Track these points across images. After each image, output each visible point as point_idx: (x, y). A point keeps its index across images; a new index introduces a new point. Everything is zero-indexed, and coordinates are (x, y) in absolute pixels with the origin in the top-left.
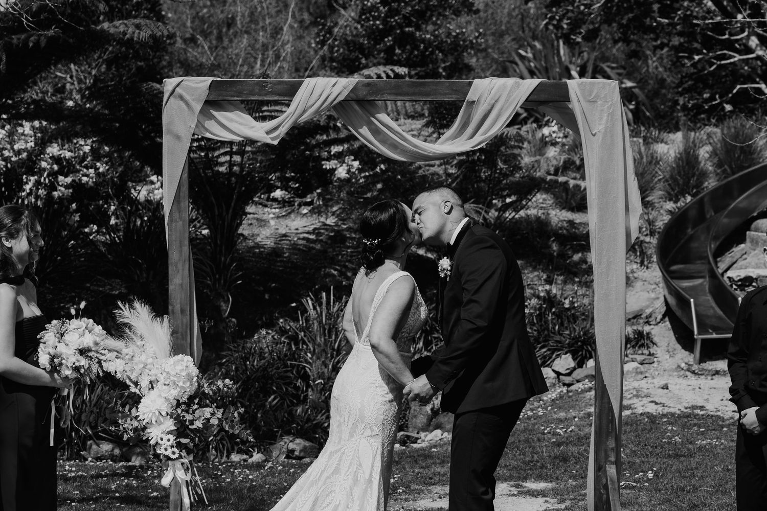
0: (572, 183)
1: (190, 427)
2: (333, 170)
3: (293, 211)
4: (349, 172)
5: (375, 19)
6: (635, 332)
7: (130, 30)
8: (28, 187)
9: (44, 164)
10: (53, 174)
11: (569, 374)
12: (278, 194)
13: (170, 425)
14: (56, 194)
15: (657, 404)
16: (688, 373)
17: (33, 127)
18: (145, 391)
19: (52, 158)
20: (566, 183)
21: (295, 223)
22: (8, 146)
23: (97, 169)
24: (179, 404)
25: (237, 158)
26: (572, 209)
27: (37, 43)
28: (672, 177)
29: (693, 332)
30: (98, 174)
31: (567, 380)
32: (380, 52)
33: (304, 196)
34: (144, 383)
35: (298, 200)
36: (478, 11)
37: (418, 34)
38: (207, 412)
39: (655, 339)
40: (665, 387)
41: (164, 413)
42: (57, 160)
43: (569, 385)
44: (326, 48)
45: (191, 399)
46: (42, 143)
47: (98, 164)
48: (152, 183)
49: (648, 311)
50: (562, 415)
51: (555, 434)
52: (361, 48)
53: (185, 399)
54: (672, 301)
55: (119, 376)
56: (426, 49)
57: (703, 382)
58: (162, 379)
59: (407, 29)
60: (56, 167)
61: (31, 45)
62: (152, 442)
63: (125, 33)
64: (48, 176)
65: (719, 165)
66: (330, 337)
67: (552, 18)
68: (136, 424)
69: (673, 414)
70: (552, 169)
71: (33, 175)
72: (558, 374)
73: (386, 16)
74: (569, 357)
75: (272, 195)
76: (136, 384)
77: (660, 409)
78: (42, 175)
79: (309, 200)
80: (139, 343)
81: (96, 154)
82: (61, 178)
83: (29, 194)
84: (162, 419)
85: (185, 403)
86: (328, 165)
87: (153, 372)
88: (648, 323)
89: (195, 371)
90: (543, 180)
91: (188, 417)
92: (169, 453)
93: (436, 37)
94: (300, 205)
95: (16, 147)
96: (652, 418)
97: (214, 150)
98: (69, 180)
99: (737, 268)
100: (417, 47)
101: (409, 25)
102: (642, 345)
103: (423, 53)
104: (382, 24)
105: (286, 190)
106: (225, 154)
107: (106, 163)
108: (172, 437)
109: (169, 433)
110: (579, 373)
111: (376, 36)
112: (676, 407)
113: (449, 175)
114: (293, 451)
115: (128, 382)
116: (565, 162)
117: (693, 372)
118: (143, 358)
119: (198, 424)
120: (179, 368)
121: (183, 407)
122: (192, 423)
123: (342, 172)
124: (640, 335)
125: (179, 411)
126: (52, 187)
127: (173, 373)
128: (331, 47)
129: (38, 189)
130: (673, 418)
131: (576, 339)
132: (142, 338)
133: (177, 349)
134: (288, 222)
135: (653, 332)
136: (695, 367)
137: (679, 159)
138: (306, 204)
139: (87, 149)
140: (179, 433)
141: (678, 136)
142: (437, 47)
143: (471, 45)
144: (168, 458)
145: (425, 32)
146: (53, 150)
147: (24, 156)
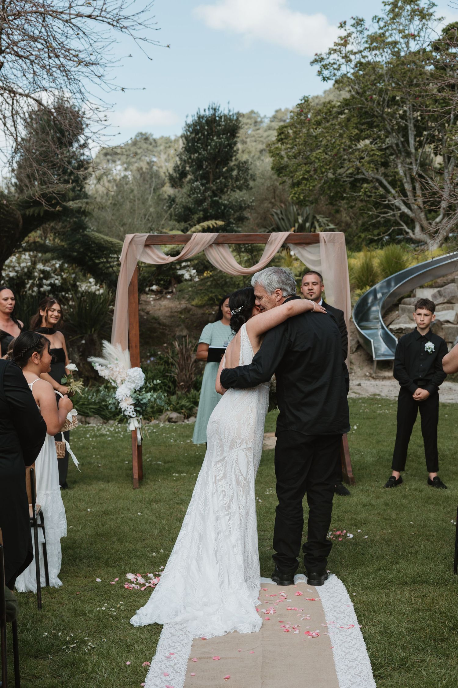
1: (142, 402)
2: (183, 275)
3: (162, 296)
4: (191, 276)
5: (198, 193)
7: (84, 206)
8: (28, 286)
9: (36, 274)
10: (40, 279)
12: (154, 287)
13: (131, 401)
14: (42, 289)
15: (356, 393)
16: (370, 378)
17: (30, 255)
18: (119, 385)
19: (40, 270)
21: (164, 303)
22: (17, 265)
23: (62, 276)
24: (135, 392)
27: (39, 214)
28: (359, 276)
29: (372, 357)
30: (62, 278)
32: (200, 211)
33: (167, 288)
34: (119, 381)
35: (165, 291)
36: (251, 188)
37: (220, 201)
38: (149, 394)
41: (128, 396)
42: (43, 272)
44: (172, 209)
45: (141, 388)
46: (34, 263)
47: (63, 274)
48: (90, 283)
52: (189, 209)
53: (138, 388)
54: (361, 341)
55: (106, 378)
56: (225, 208)
57: (378, 382)
58: (127, 379)
59: (215, 199)
60: (42, 276)
61: (36, 215)
62: (123, 410)
63: (81, 207)
64: (38, 280)
65: (384, 270)
66: (187, 361)
67: (295, 194)
68: (114, 401)
69: (364, 398)
70: (298, 273)
71: (31, 280)
73: (204, 192)
75: (151, 288)
76: (115, 381)
77: (358, 396)
78: (35, 280)
79: (170, 291)
80: (116, 362)
81: (62, 269)
82: (44, 281)
83: (29, 289)
84: (127, 398)
85: (138, 391)
86: (180, 272)
87: (123, 376)
89: (143, 375)
91: (140, 397)
92: (131, 414)
93: (230, 202)
94: (166, 293)
95: (22, 265)
98: (48, 282)
99: (394, 324)
100: (220, 208)
101: (216, 196)
103: (223, 212)
104: (201, 196)
105: (158, 285)
107: (67, 273)
108: (133, 407)
109: (131, 405)
111: (199, 202)
112: (365, 395)
114: (171, 418)
115: (111, 381)
116: (304, 270)
117: (373, 378)
118: (118, 369)
119: (144, 401)
120: (135, 374)
121: (138, 392)
122: (142, 400)
123: (187, 276)
125: (136, 394)
126: (40, 285)
127: (132, 376)
128: (175, 209)
129: (33, 287)
130: (364, 400)
132: (117, 360)
133: (133, 365)
134: (160, 302)
136: (374, 375)
137: (363, 267)
138: (169, 293)
139: (57, 266)
140: (135, 405)
141: (361, 254)
142: (230, 208)
143: (249, 207)
144: (131, 417)
145: (224, 200)
146: (40, 266)
147: (26, 270)
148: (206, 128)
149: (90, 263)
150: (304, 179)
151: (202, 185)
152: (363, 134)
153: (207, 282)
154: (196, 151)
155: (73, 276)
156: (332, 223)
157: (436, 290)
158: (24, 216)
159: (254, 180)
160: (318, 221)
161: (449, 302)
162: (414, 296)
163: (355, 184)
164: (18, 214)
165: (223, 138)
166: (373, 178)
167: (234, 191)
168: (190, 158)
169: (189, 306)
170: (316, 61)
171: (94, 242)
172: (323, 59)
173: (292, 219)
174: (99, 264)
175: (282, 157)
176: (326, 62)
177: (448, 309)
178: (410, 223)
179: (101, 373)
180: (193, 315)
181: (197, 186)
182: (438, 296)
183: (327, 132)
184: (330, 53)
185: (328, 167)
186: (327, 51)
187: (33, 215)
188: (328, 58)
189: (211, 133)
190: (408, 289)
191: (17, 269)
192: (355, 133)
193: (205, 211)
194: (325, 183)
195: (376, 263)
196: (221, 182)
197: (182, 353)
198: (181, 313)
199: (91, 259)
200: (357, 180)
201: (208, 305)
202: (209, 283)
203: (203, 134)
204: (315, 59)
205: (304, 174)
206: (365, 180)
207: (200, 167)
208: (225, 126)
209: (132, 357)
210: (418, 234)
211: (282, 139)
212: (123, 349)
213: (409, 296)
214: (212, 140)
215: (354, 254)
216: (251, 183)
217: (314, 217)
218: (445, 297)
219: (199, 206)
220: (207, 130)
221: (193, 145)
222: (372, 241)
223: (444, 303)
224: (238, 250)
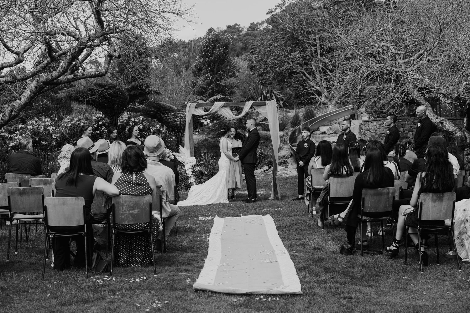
0: (266, 124)
1: (195, 171)
2: (204, 122)
4: (207, 123)
5: (208, 80)
6: (283, 160)
9: (131, 123)
11: (267, 171)
13: (191, 170)
17: (127, 114)
19: (133, 121)
20: (265, 124)
23: (143, 124)
25: (182, 120)
26: (266, 131)
27: (136, 94)
28: (292, 121)
31: (267, 172)
32: (210, 89)
33: (196, 129)
34: (186, 163)
36: (237, 76)
37: (220, 84)
38: (198, 167)
39: (289, 162)
40: (291, 172)
41: (190, 168)
43: (267, 173)
44: (195, 89)
45: (195, 165)
46: (130, 118)
49: (286, 155)
50: (266, 178)
51: (264, 182)
52: (204, 88)
53: (194, 165)
54: (292, 152)
55: (181, 161)
56: (223, 88)
58: (189, 162)
60: (133, 124)
62: (188, 174)
65: (304, 118)
67: (260, 80)
68: (184, 171)
70: (261, 120)
72: (264, 171)
73: (211, 79)
74: (267, 166)
76: (184, 163)
77: (289, 176)
81: (143, 121)
86: (202, 121)
87: (187, 160)
88: (286, 158)
89: (196, 160)
90: (259, 123)
91: (195, 169)
92: (191, 176)
93: (226, 84)
94: (195, 132)
95: (124, 119)
96: (287, 178)
97: (177, 118)
100: (221, 87)
101: (218, 81)
102: (285, 164)
103: (222, 89)
104: (210, 81)
106: (179, 119)
107: (145, 123)
109: (191, 172)
110: (269, 170)
111: (209, 84)
113: (235, 123)
116: (264, 118)
118: (185, 158)
119: (197, 170)
120: (193, 159)
123: (206, 123)
124: (285, 161)
125: (193, 168)
127: (191, 160)
130: (292, 177)
131: (268, 162)
132: (185, 154)
133: (191, 156)
135: (288, 160)
137: (294, 117)
138: (197, 132)
139: (141, 119)
140: (193, 172)
141: (294, 111)
142: (226, 87)
143: (236, 86)
144: (191, 177)
145: (223, 83)
146: (133, 119)
147: (126, 121)
148: (212, 44)
149: (159, 117)
150: (264, 72)
151: (211, 75)
152: (294, 49)
153: (216, 126)
154: (207, 57)
155: (148, 124)
156: (281, 94)
157: (329, 127)
158: (130, 95)
159: (239, 72)
160: (274, 93)
161: (335, 133)
162: (319, 130)
163: (291, 75)
164: (127, 94)
165: (221, 50)
166: (300, 71)
167: (228, 78)
168: (204, 60)
169: (207, 137)
170: (269, 13)
171: (162, 107)
172: (272, 11)
173: (260, 92)
174: (164, 117)
175: (252, 62)
176: (274, 13)
177: (334, 136)
178: (319, 94)
179: (179, 160)
180: (210, 142)
181: (208, 76)
182: (330, 130)
183: (275, 49)
184: (276, 9)
185: (276, 67)
186: (275, 7)
187: (134, 94)
188: (275, 11)
189: (215, 47)
190: (316, 127)
191: (121, 121)
192: (289, 49)
193: (212, 89)
194: (275, 75)
195: (301, 115)
196: (220, 73)
197: (206, 159)
198: (203, 141)
199: (160, 115)
200: (291, 73)
201: (217, 137)
202: (217, 126)
203: (211, 48)
204: (269, 12)
205: (264, 70)
206: (296, 73)
207: (209, 65)
208: (222, 43)
209: (191, 152)
210: (323, 99)
211: (253, 52)
212: (187, 150)
213: (317, 131)
214: (215, 51)
215: (290, 110)
216: (237, 74)
217: (272, 91)
218: (333, 130)
219: (209, 86)
220: (213, 46)
221: (205, 54)
222: (300, 104)
223: (332, 133)
224: (232, 109)
